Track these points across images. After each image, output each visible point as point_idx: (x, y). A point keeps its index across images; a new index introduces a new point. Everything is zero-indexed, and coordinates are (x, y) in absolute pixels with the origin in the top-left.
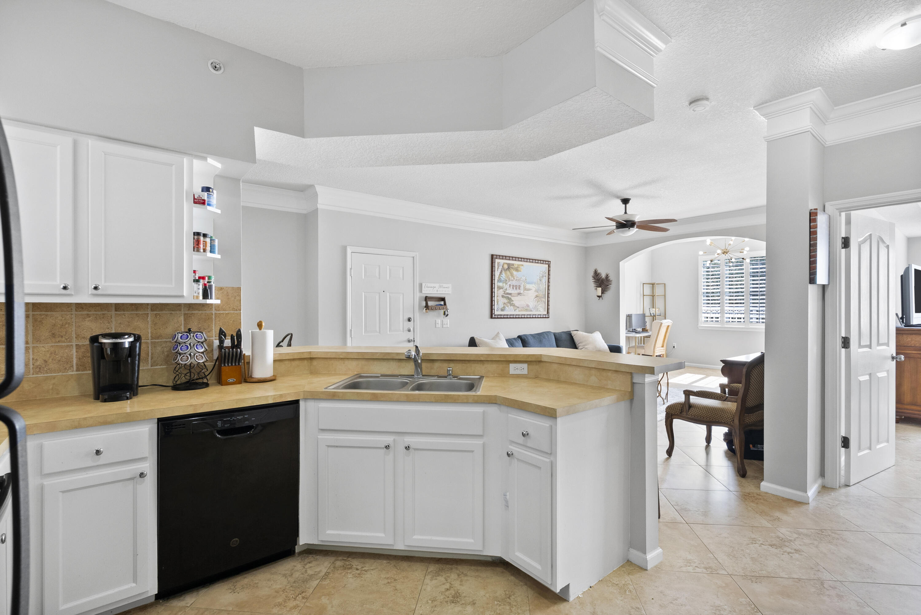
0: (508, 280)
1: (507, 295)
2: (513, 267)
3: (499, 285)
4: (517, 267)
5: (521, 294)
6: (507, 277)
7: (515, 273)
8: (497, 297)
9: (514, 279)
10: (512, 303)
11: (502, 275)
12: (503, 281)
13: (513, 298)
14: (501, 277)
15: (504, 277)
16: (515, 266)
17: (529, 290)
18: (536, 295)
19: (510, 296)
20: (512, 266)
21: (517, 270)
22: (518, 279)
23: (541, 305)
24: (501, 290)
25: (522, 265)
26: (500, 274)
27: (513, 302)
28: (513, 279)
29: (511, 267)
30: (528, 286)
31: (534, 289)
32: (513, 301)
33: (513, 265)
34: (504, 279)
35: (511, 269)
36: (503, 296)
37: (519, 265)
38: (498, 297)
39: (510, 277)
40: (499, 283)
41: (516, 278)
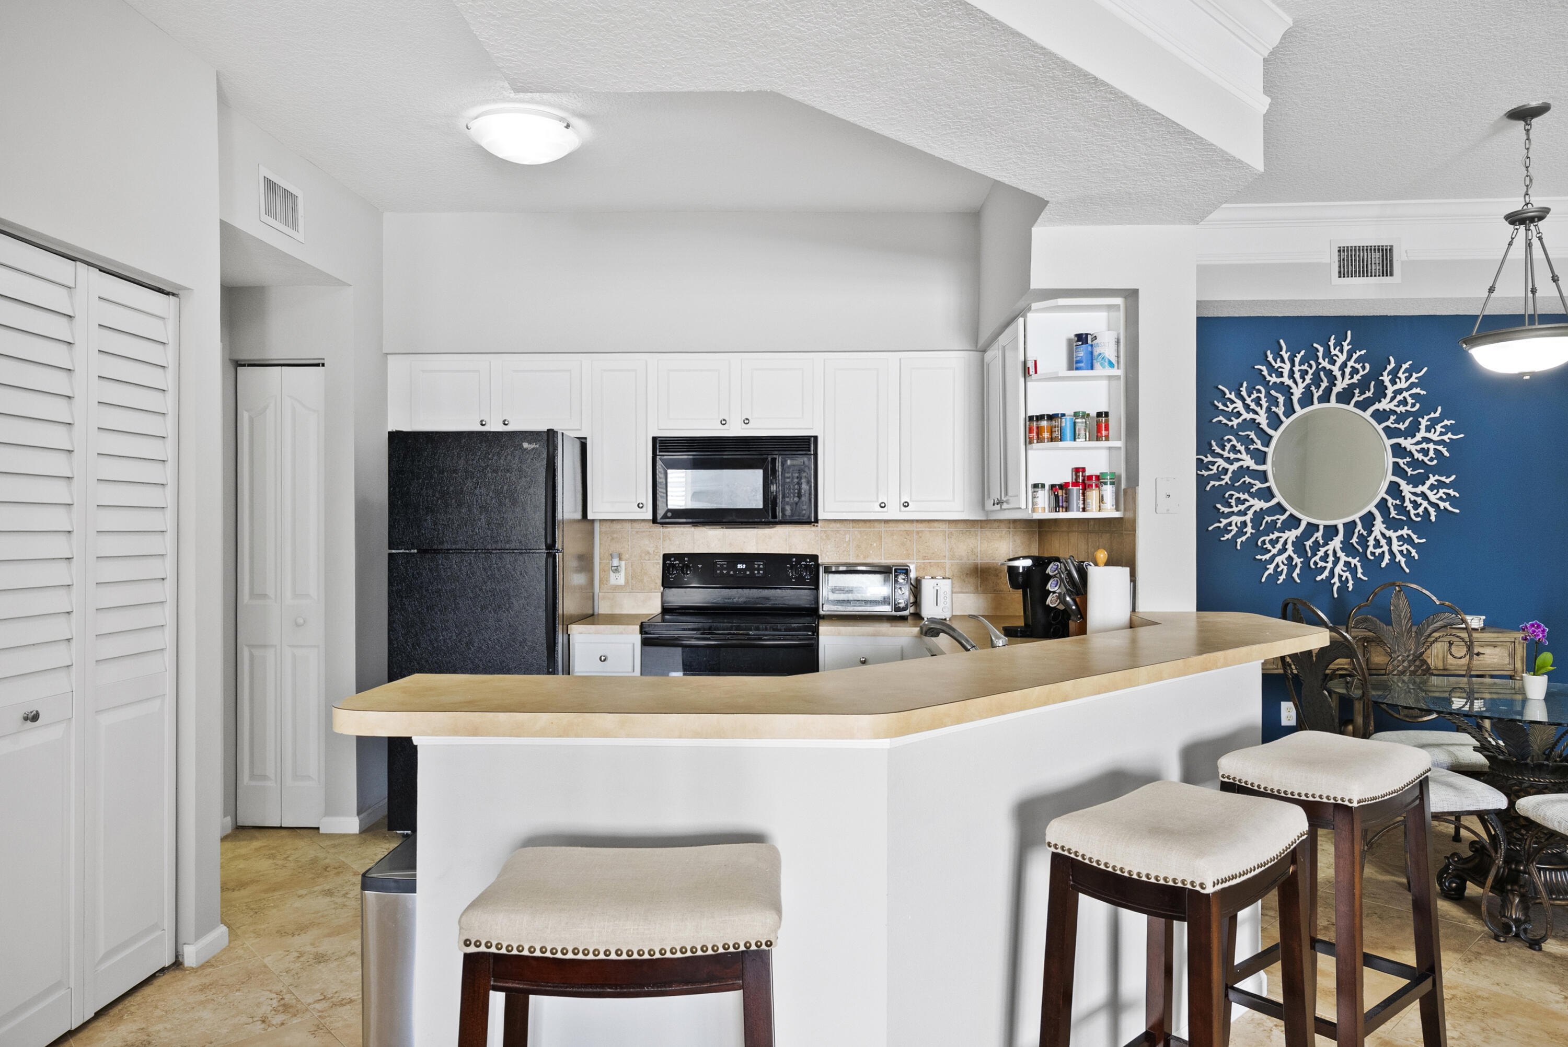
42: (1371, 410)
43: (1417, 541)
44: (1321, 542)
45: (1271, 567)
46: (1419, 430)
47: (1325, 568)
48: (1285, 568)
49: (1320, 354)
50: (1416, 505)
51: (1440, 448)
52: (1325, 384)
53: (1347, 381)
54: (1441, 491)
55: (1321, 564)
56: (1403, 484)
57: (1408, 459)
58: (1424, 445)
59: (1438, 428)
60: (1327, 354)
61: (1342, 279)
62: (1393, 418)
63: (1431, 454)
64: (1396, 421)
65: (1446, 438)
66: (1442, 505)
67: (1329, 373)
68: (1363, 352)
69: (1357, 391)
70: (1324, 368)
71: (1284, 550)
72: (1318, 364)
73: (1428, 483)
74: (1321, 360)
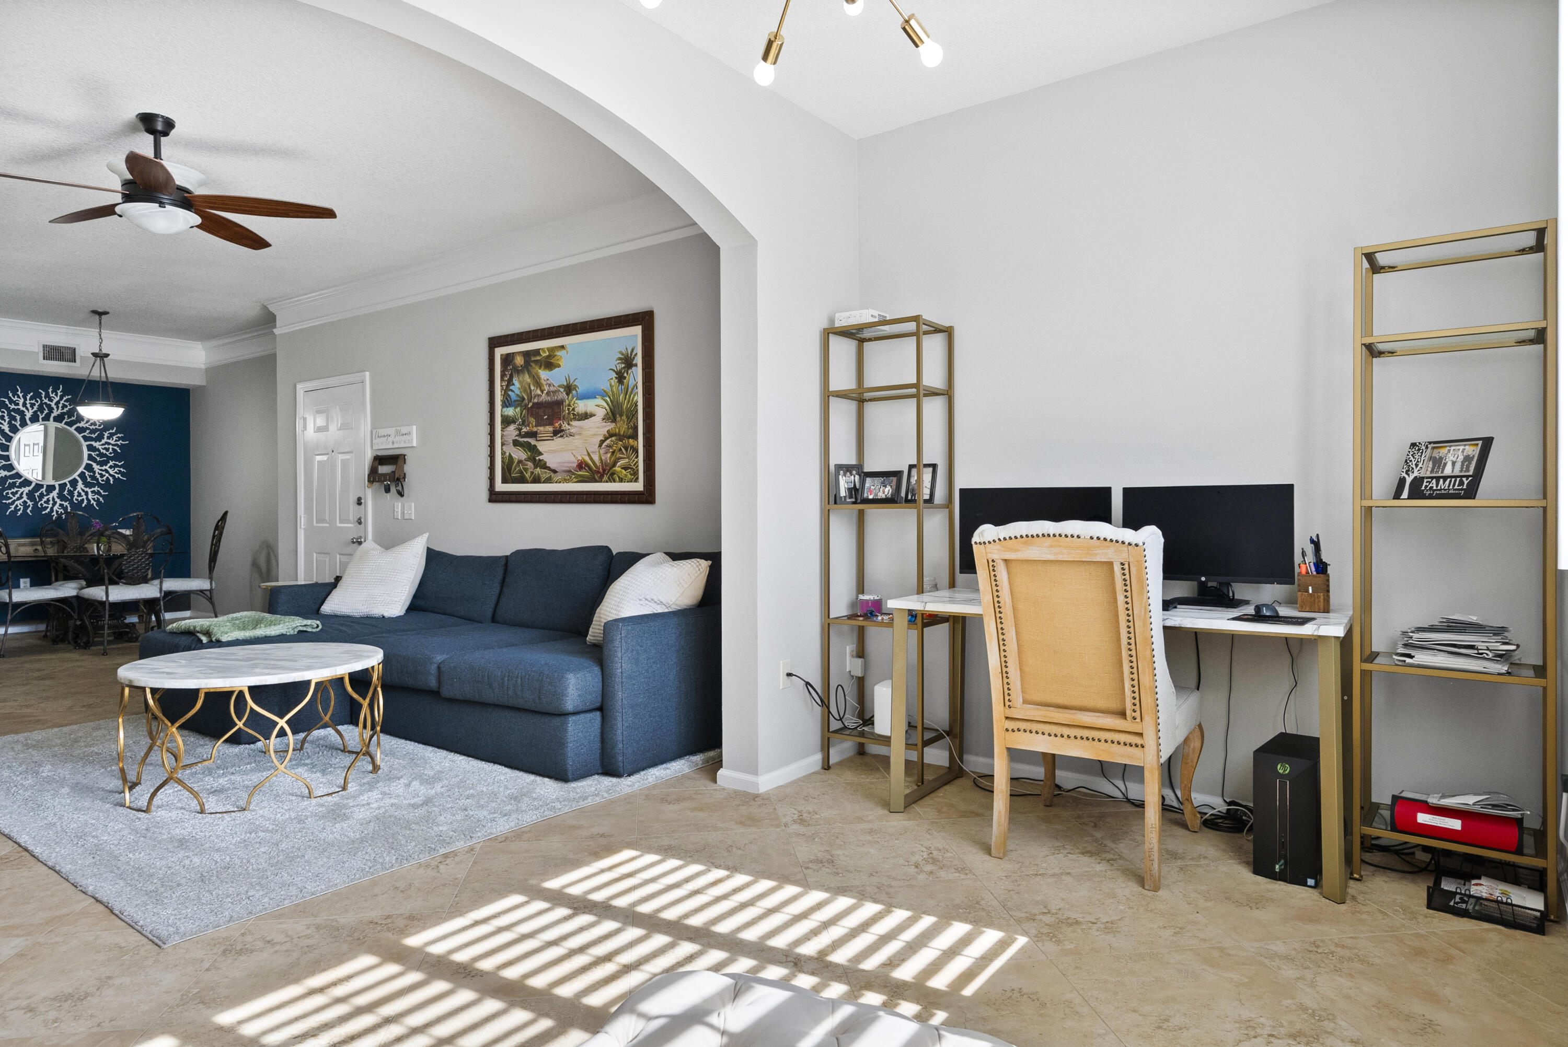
0: (526, 397)
1: (526, 440)
2: (538, 358)
3: (506, 413)
4: (549, 357)
5: (563, 431)
6: (525, 391)
7: (544, 374)
8: (503, 444)
9: (542, 392)
10: (540, 460)
11: (512, 387)
12: (515, 401)
13: (541, 446)
14: (510, 393)
15: (518, 392)
16: (544, 355)
17: (586, 416)
18: (608, 431)
19: (532, 441)
20: (535, 356)
21: (549, 364)
22: (552, 389)
23: (627, 460)
24: (512, 427)
25: (562, 347)
26: (508, 386)
27: (541, 457)
28: (539, 392)
29: (533, 359)
30: (582, 406)
31: (601, 413)
32: (540, 454)
33: (537, 352)
34: (517, 395)
35: (533, 364)
36: (516, 443)
37: (552, 350)
38: (504, 447)
39: (532, 388)
40: (505, 409)
41: (546, 388)
42: (75, 427)
43: (103, 493)
44: (45, 493)
45: (13, 507)
46: (103, 438)
47: (48, 507)
48: (22, 507)
49: (43, 396)
50: (102, 476)
51: (116, 448)
52: (46, 411)
53: (60, 411)
54: (116, 469)
55: (45, 505)
56: (94, 465)
57: (97, 453)
58: (106, 446)
59: (114, 438)
60: (47, 396)
61: (45, 361)
62: (88, 431)
63: (111, 450)
64: (90, 433)
65: (119, 443)
66: (117, 476)
67: (49, 406)
68: (69, 397)
69: (66, 416)
70: (45, 403)
71: (21, 497)
72: (42, 401)
73: (109, 465)
74: (43, 399)
